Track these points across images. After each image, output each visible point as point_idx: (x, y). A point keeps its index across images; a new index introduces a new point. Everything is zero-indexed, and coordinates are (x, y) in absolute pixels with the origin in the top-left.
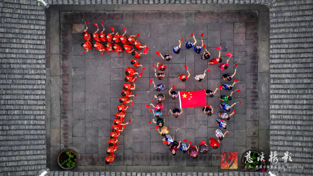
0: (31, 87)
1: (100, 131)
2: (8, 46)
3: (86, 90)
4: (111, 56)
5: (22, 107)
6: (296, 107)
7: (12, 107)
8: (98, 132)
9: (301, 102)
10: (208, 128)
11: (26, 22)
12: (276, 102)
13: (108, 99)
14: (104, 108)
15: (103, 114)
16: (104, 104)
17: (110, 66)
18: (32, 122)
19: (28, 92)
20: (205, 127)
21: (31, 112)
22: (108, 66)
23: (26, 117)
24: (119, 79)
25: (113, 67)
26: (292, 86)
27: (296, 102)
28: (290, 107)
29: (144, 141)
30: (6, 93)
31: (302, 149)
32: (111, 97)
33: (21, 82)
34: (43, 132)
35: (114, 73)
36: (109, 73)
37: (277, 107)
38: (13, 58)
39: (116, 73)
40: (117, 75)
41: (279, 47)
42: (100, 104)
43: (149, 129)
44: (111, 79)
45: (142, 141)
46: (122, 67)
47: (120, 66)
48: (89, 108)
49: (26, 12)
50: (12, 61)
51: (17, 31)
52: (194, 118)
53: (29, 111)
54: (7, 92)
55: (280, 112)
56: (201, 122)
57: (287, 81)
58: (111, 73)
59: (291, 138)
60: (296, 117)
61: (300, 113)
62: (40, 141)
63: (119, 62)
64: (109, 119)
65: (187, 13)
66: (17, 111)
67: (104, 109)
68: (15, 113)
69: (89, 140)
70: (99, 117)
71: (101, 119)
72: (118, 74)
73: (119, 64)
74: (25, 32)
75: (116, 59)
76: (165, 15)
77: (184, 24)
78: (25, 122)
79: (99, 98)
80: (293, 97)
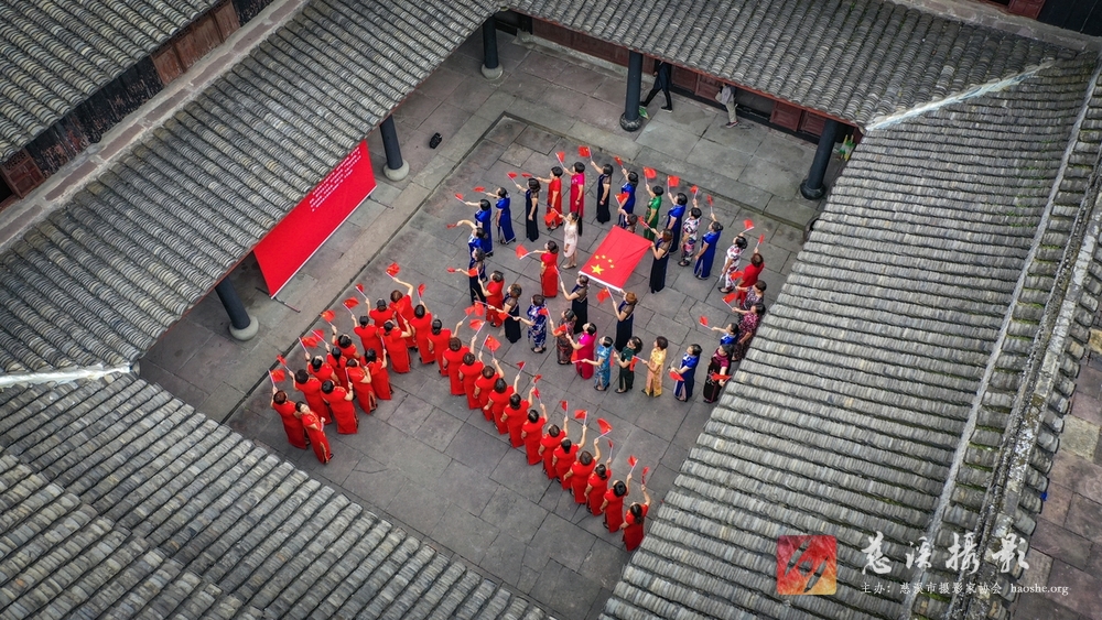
0: (297, 520)
1: (565, 558)
2: (131, 500)
3: (424, 532)
4: (385, 419)
5: (333, 576)
6: (739, 28)
7: (311, 600)
8: (564, 566)
9: (732, 17)
10: (708, 302)
11: (119, 427)
12: (708, 58)
13: (486, 485)
14: (503, 511)
15: (520, 523)
16: (495, 503)
17: (407, 436)
18: (401, 579)
19: (305, 535)
20: (700, 309)
21: (370, 564)
22: (403, 438)
23: (374, 584)
24: (455, 430)
25: (414, 428)
26: (691, 20)
27: (728, 23)
28: (733, 37)
29: (660, 456)
30: (252, 588)
31: (840, 47)
32: (488, 475)
33: (259, 533)
34: (456, 569)
35: (433, 434)
36: (421, 446)
37: (721, 60)
38: (175, 512)
39: (434, 430)
40: (440, 431)
41: (598, 15)
42: (489, 514)
43: (635, 429)
44: (442, 450)
45: (657, 462)
46: (428, 408)
47: (424, 410)
48: (478, 550)
49: (97, 413)
50: (181, 518)
51: (119, 458)
52: (663, 318)
53: (362, 567)
54: (253, 584)
55: (735, 58)
56: (684, 309)
57: (675, 26)
58: (426, 440)
59: (805, 59)
60: (761, 36)
61: (755, 24)
62: (477, 594)
63: (413, 409)
64: (545, 512)
65: (413, 222)
66: (335, 594)
67: (506, 512)
68: (335, 603)
69: (572, 605)
70: (522, 539)
71: (530, 537)
72: (441, 426)
73: (417, 413)
74: (140, 444)
75: (400, 411)
76: (383, 263)
77: (432, 238)
78: (387, 595)
79: (469, 510)
80: (714, 25)
